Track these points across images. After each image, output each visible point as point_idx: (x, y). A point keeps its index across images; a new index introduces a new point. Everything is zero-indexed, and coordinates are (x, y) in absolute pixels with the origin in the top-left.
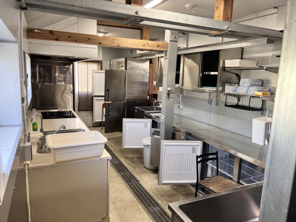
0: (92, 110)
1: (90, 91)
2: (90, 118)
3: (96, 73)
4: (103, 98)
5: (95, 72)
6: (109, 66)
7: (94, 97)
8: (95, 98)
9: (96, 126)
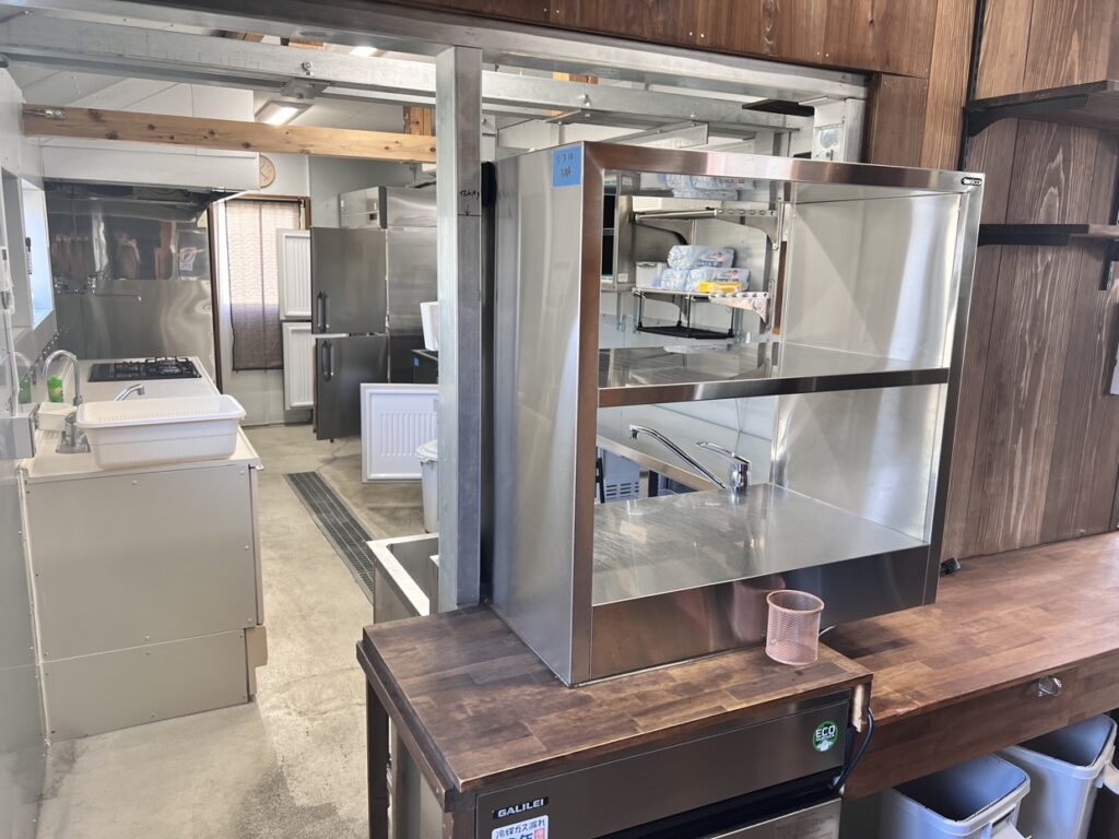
0: (281, 367)
1: (272, 301)
2: (274, 393)
3: (291, 241)
4: (308, 326)
5: (287, 237)
6: (335, 216)
7: (284, 324)
8: (288, 327)
9: (297, 418)
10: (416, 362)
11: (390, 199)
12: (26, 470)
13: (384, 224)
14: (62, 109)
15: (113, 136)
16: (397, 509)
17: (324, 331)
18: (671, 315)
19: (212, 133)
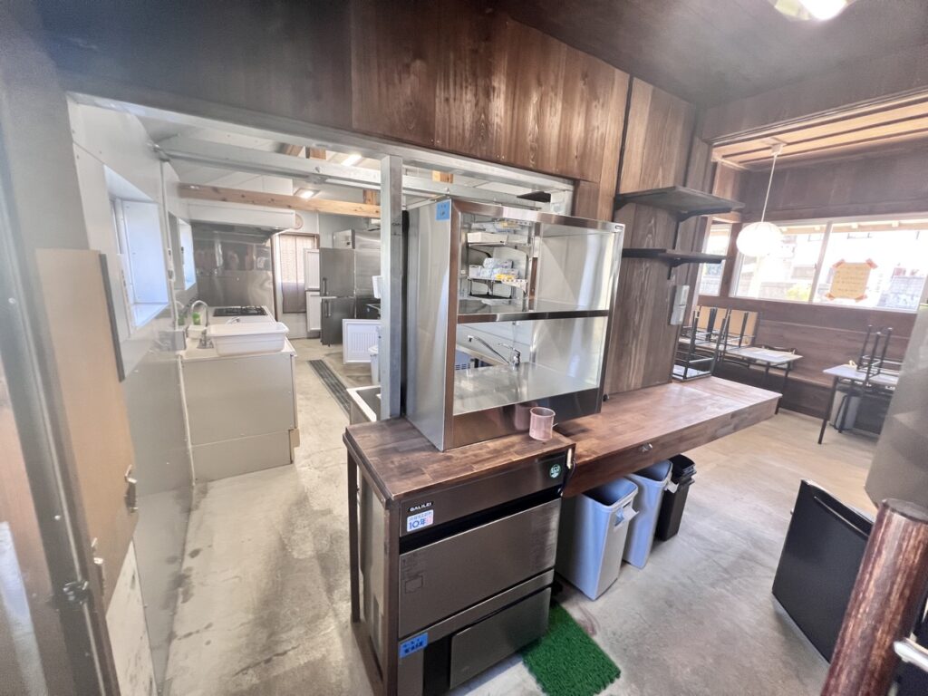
0: (305, 312)
1: (301, 281)
2: (302, 324)
3: (310, 254)
4: (318, 293)
5: (308, 252)
6: (331, 243)
7: (307, 292)
8: (309, 294)
9: (314, 336)
10: (368, 310)
11: (356, 237)
12: (182, 357)
13: (354, 247)
14: (198, 186)
15: (224, 200)
16: (359, 377)
17: (325, 295)
18: (484, 289)
19: (273, 200)
